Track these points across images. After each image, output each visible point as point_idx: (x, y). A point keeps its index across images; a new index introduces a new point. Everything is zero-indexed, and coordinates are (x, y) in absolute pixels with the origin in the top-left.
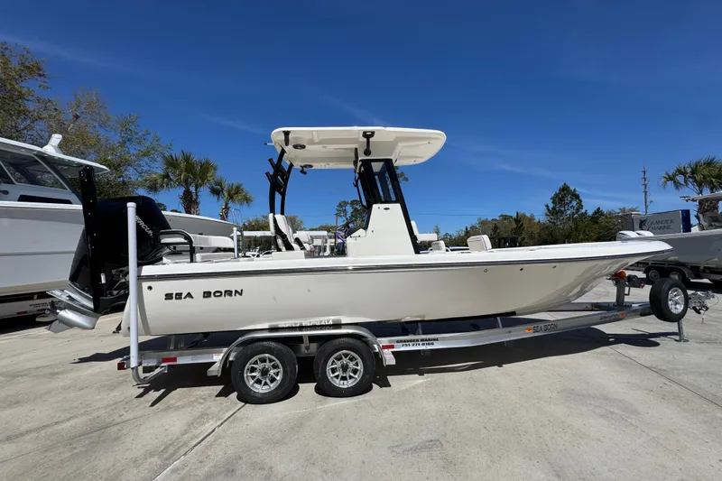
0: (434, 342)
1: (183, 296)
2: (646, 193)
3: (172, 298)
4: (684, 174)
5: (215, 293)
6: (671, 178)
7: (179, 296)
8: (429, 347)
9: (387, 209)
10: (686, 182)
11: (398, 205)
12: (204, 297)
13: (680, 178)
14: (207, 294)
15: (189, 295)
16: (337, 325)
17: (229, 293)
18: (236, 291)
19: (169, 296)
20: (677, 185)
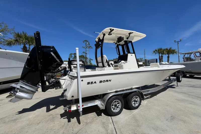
0: (149, 91)
1: (93, 83)
2: (145, 55)
3: (89, 84)
4: (157, 51)
5: (103, 81)
6: (154, 52)
7: (92, 83)
8: (148, 93)
9: (132, 55)
10: (157, 53)
11: (134, 54)
12: (100, 83)
13: (156, 52)
14: (101, 82)
15: (95, 82)
16: (131, 89)
17: (107, 81)
18: (109, 80)
19: (88, 83)
20: (155, 53)
